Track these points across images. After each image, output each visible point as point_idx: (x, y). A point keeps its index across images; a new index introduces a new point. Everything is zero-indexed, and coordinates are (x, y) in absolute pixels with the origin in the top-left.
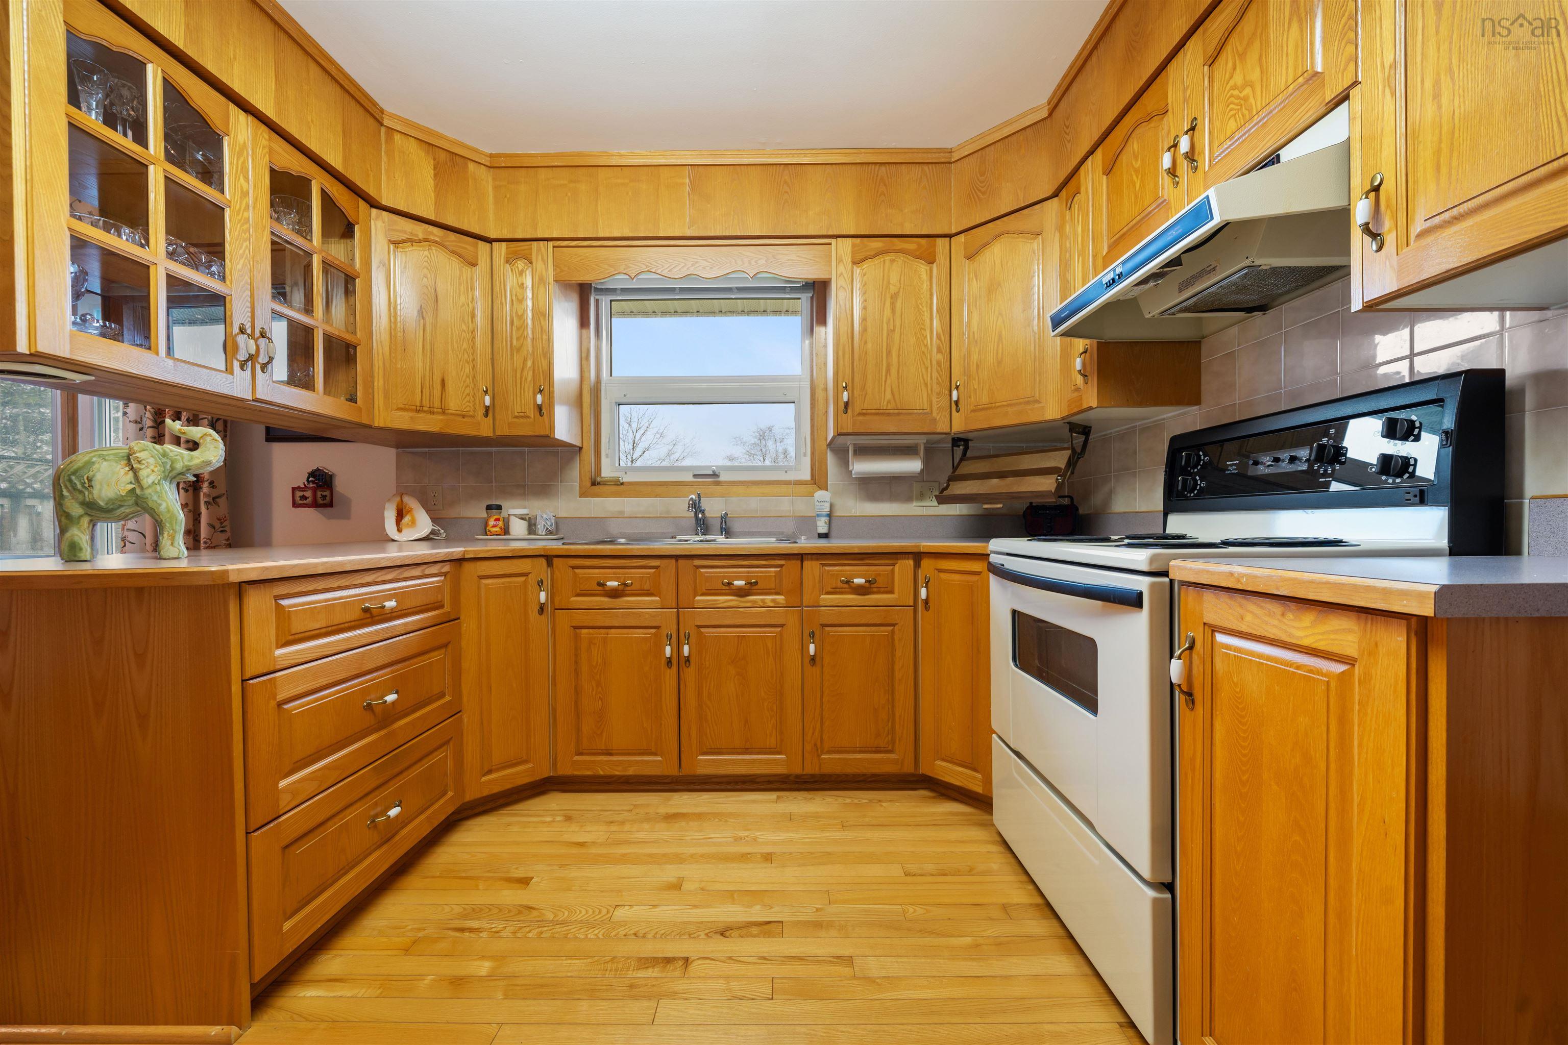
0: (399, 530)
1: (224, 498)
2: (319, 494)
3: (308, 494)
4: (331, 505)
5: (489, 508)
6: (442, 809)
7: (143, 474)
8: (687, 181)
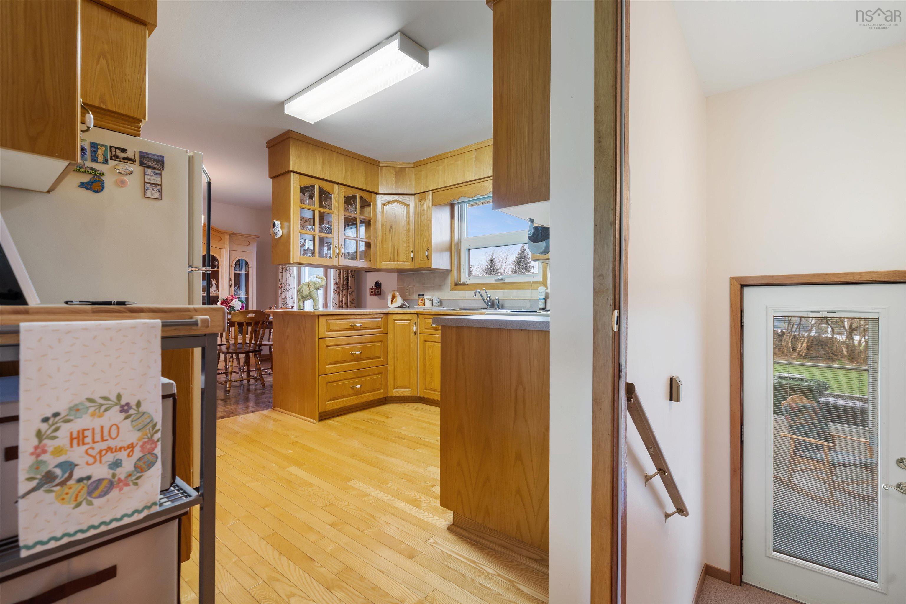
0: (392, 304)
1: (354, 292)
2: (376, 290)
3: (373, 290)
4: (380, 294)
5: (419, 295)
6: (379, 394)
7: (311, 288)
8: (474, 156)
